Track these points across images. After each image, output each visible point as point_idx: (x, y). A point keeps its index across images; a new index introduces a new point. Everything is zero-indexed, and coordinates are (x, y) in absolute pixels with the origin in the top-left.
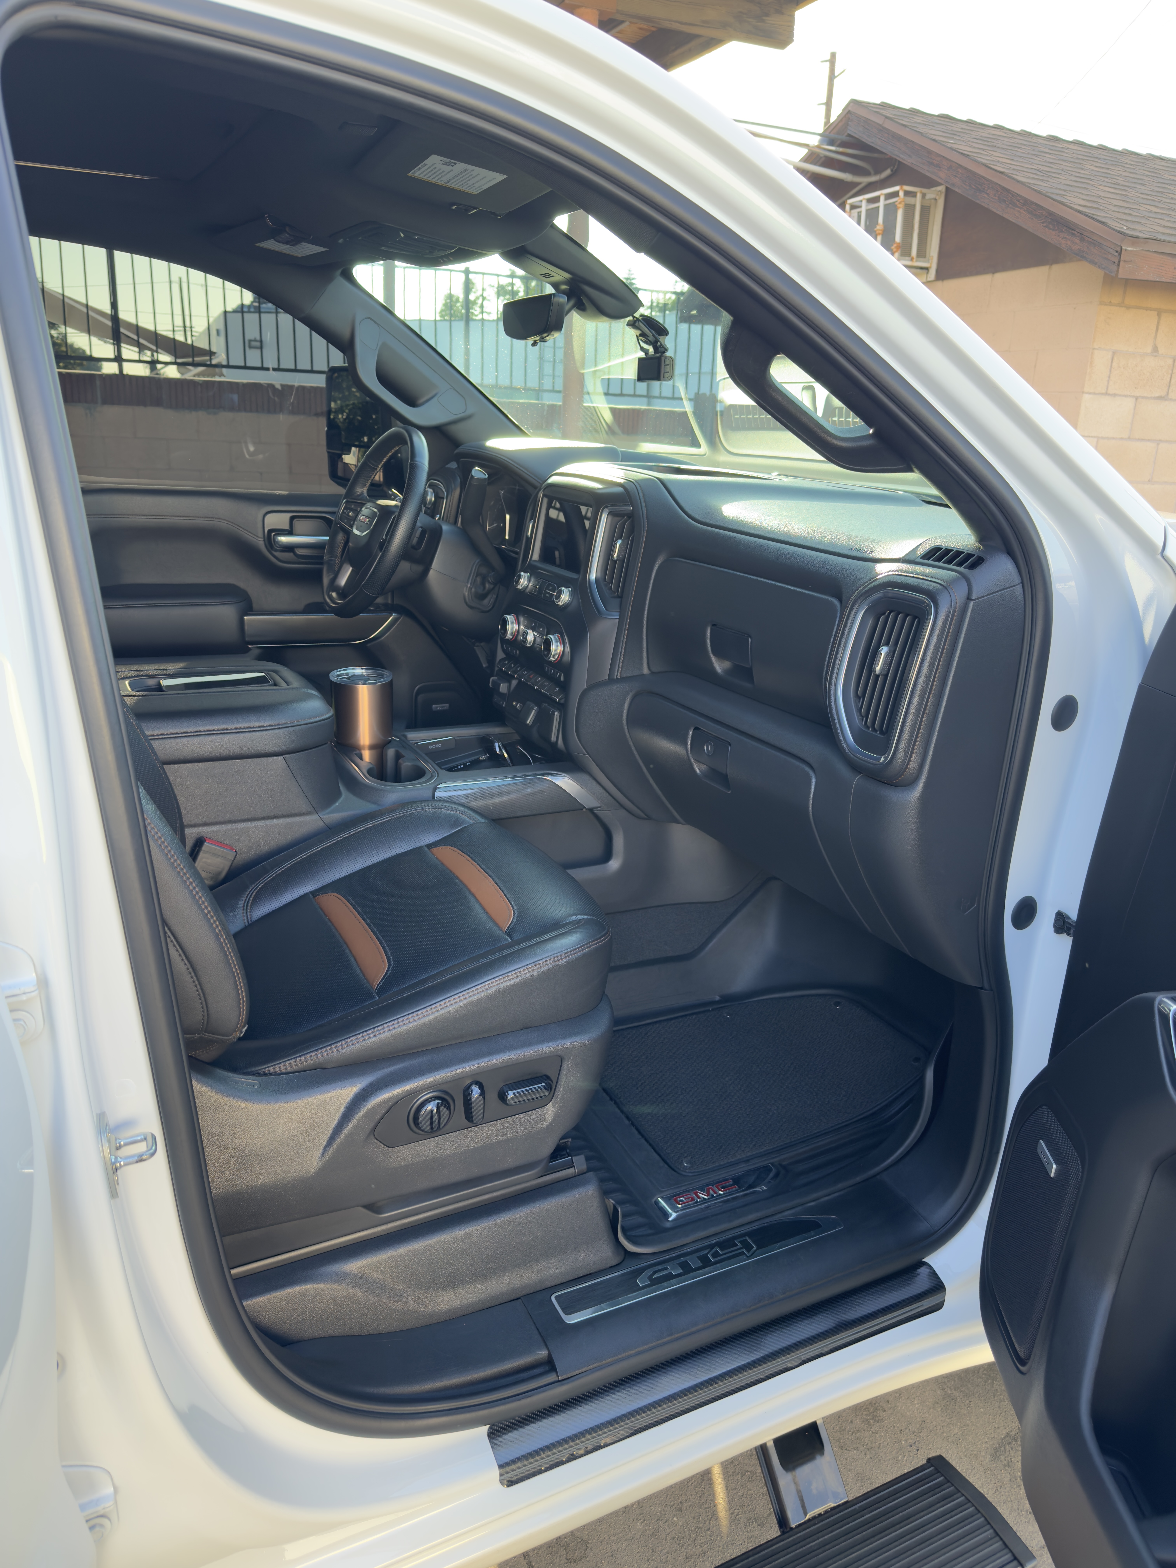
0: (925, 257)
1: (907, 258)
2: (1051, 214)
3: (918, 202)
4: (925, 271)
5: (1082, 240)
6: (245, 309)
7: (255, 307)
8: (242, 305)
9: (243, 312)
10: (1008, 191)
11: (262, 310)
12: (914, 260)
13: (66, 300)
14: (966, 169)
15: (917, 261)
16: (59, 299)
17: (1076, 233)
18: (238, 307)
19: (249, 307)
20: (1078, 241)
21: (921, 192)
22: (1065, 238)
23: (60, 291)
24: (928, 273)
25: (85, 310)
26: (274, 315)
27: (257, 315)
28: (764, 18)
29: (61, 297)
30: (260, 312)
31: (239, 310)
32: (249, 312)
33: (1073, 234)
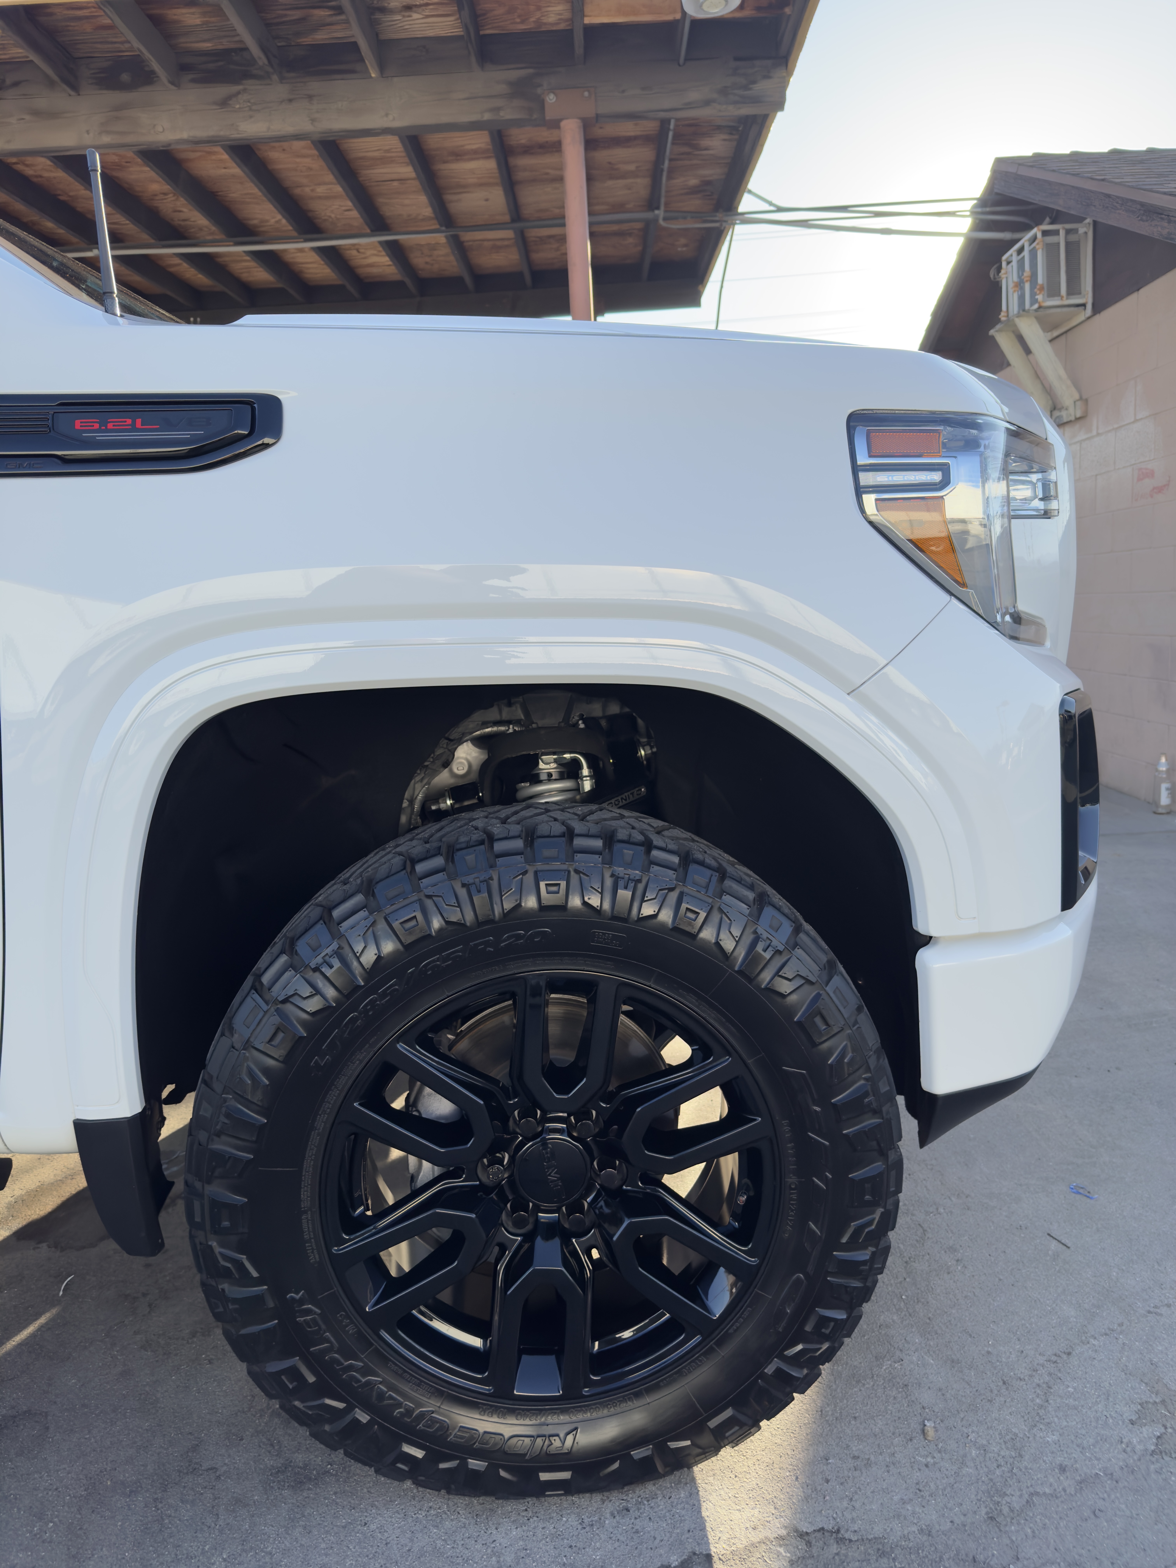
0: (1080, 293)
1: (1056, 298)
2: (1142, 204)
3: (1061, 239)
4: (1082, 308)
5: (1169, 222)
10: (1108, 196)
12: (1065, 298)
14: (1077, 188)
15: (1067, 299)
17: (1163, 216)
20: (1166, 224)
21: (1064, 228)
22: (1156, 225)
24: (1085, 309)
28: (751, 86)
33: (1162, 219)
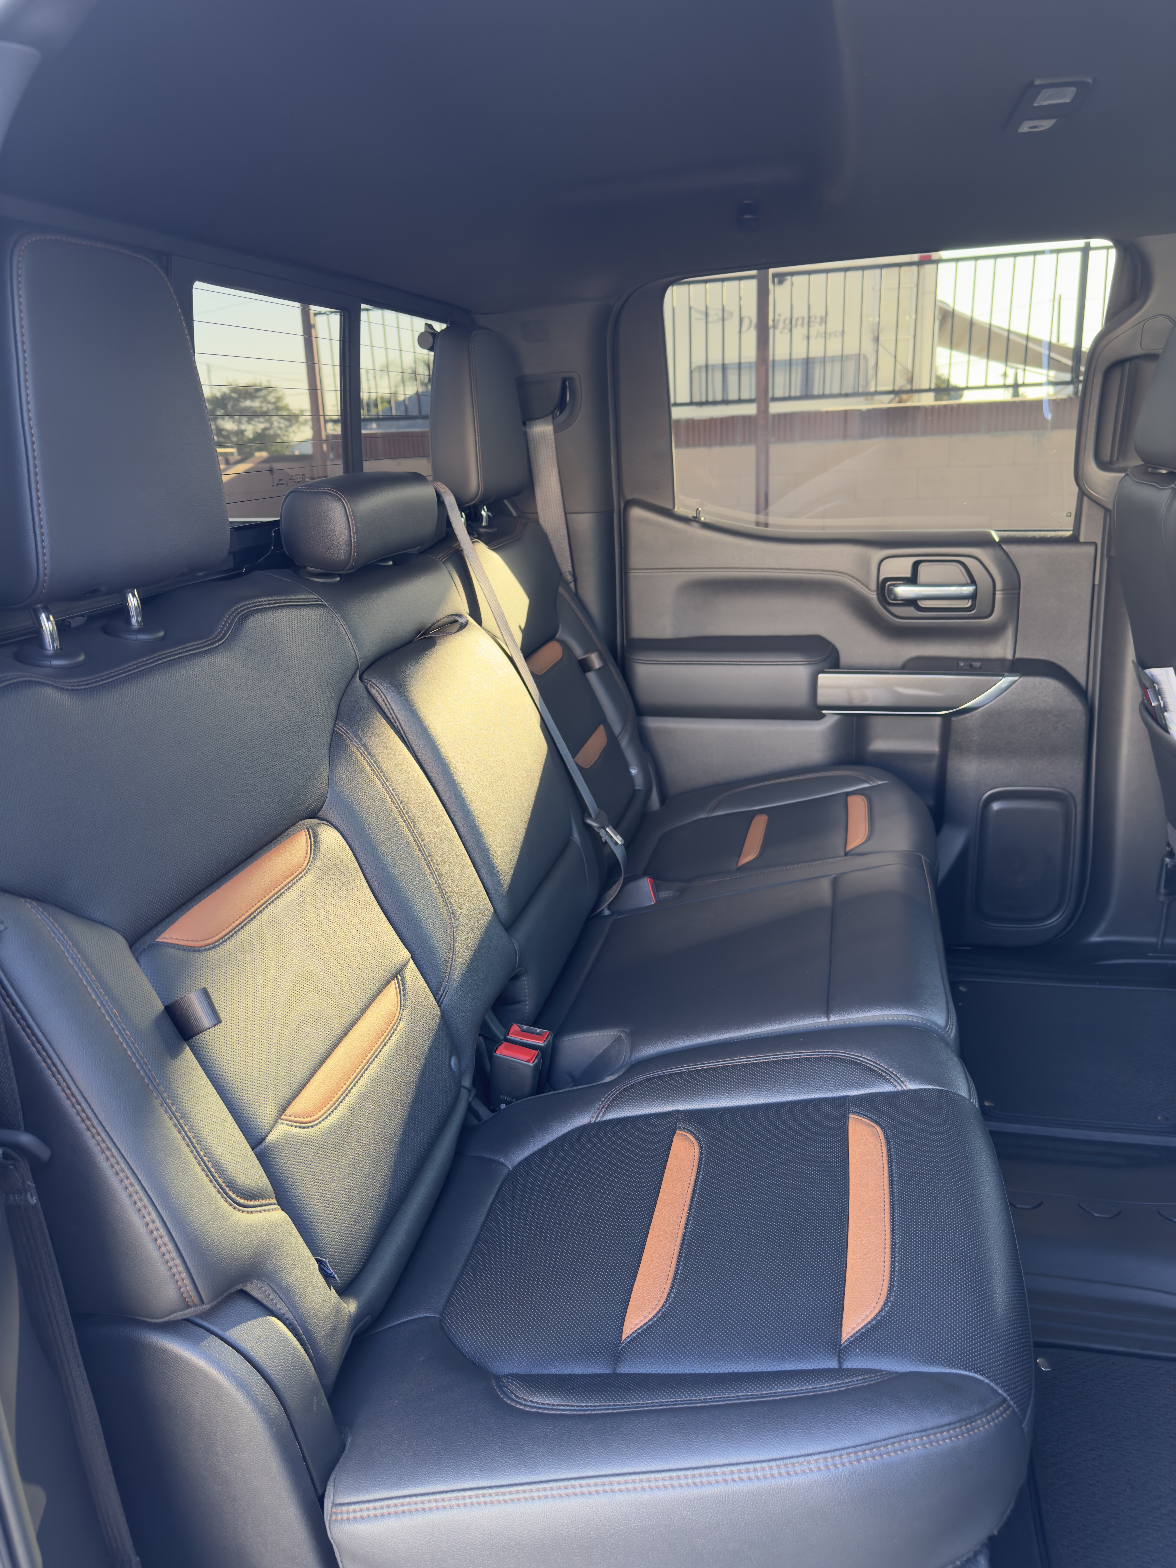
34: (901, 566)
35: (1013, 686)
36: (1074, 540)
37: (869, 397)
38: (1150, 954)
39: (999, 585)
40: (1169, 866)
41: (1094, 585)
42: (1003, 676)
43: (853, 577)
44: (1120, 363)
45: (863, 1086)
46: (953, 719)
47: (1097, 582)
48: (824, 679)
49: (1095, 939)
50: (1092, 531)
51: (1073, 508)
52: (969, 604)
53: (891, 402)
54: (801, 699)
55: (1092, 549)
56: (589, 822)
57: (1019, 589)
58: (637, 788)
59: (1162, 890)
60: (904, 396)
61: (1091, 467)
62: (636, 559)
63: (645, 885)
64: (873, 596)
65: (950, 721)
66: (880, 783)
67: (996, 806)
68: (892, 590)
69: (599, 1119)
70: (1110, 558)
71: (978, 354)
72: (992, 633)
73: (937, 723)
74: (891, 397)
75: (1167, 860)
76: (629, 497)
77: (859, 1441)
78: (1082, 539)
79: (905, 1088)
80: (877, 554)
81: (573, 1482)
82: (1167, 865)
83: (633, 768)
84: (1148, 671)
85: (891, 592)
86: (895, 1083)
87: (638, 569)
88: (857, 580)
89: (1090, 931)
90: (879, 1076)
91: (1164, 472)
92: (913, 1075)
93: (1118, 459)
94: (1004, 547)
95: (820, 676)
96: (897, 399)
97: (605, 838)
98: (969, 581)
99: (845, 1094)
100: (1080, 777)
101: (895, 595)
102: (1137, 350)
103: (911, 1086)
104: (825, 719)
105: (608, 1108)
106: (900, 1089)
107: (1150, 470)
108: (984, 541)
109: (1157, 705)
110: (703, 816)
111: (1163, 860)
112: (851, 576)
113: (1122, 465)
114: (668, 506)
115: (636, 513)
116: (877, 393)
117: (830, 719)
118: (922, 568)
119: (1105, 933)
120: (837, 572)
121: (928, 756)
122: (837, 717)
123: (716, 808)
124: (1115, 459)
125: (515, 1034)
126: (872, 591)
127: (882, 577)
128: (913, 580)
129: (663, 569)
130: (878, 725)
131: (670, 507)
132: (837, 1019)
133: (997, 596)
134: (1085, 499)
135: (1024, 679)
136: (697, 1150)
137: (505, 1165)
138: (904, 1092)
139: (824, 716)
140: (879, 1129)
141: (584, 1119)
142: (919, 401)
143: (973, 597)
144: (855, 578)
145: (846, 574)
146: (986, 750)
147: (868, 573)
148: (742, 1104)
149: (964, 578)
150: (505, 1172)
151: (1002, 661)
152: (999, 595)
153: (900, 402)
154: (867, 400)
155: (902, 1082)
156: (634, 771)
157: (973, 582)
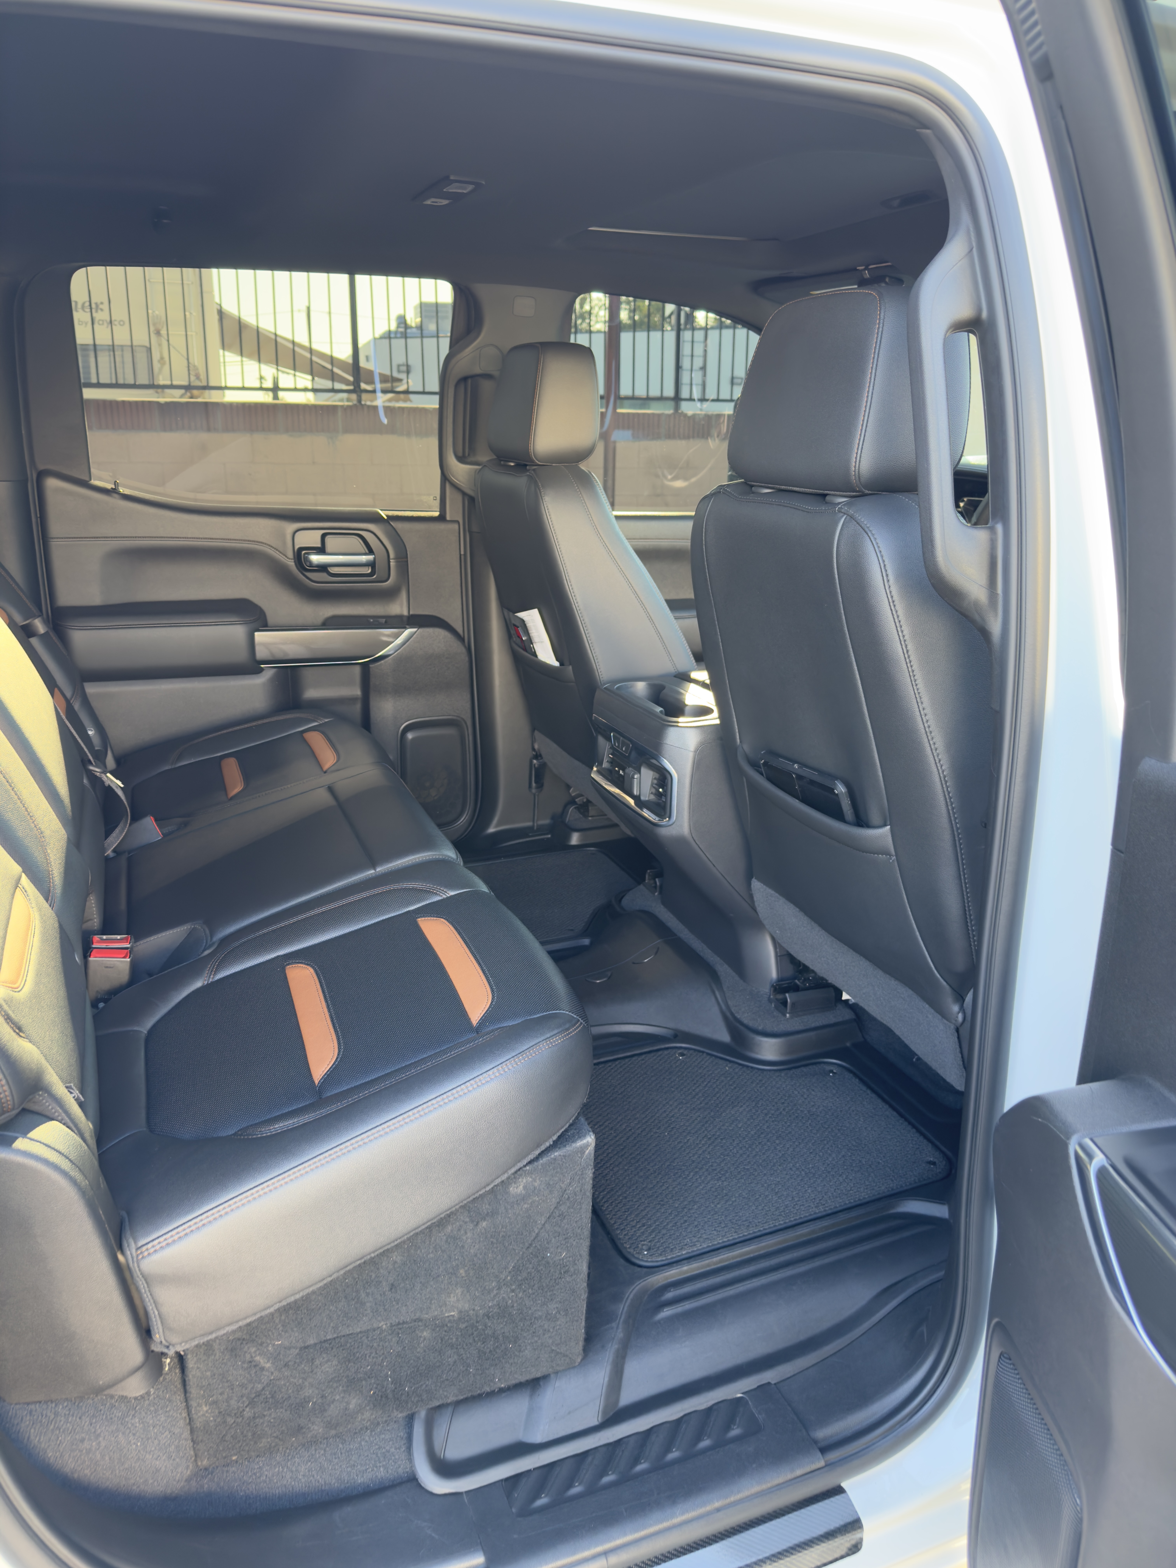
6: (392, 335)
7: (401, 333)
8: (390, 332)
9: (390, 338)
11: (408, 335)
13: (279, 339)
16: (270, 339)
18: (385, 334)
19: (396, 332)
23: (273, 330)
25: (291, 346)
26: (419, 340)
27: (403, 340)
29: (273, 337)
30: (406, 338)
31: (387, 335)
32: (396, 338)
34: (310, 538)
35: (414, 636)
36: (442, 518)
37: (159, 390)
38: (530, 834)
39: (392, 555)
40: (536, 766)
41: (460, 555)
42: (405, 628)
43: (271, 547)
44: (465, 379)
45: (419, 901)
46: (371, 666)
47: (462, 553)
48: (259, 636)
49: (491, 830)
50: (454, 511)
51: (437, 493)
52: (370, 571)
53: (182, 396)
54: (241, 656)
55: (456, 526)
56: (91, 768)
57: (407, 558)
58: (96, 748)
59: (534, 785)
60: (195, 392)
61: (452, 460)
62: (55, 528)
63: (149, 822)
64: (291, 564)
65: (369, 668)
66: (326, 720)
67: (410, 736)
68: (307, 557)
69: (211, 980)
70: (471, 533)
71: (250, 356)
72: (390, 594)
73: (357, 670)
74: (182, 391)
75: (535, 761)
76: (41, 467)
77: (514, 1054)
78: (448, 518)
79: (448, 896)
80: (291, 527)
81: (335, 1150)
82: (535, 765)
83: (89, 730)
84: (516, 614)
85: (307, 560)
86: (441, 894)
87: (57, 538)
88: (275, 549)
89: (487, 825)
90: (429, 893)
91: (512, 464)
92: (451, 887)
93: (469, 455)
94: (391, 523)
95: (256, 634)
96: (188, 394)
97: (107, 783)
98: (367, 552)
99: (408, 910)
100: (468, 706)
101: (310, 562)
102: (477, 370)
103: (452, 893)
104: (264, 672)
105: (217, 970)
106: (445, 897)
107: (502, 462)
108: (375, 518)
109: (527, 639)
110: (167, 768)
111: (531, 762)
112: (269, 545)
113: (472, 459)
114: (85, 477)
115: (52, 483)
116: (172, 387)
117: (268, 673)
118: (329, 540)
119: (497, 826)
120: (257, 542)
121: (352, 700)
122: (274, 671)
123: (179, 758)
124: (467, 454)
125: (98, 942)
126: (289, 559)
127: (297, 547)
128: (321, 550)
129: (87, 538)
130: (309, 675)
131: (87, 479)
132: (380, 869)
133: (391, 563)
134: (448, 486)
135: (421, 630)
136: (312, 970)
137: (141, 1032)
138: (448, 898)
139: (262, 670)
140: (442, 920)
141: (198, 984)
142: (210, 398)
143: (372, 565)
144: (273, 548)
145: (265, 544)
146: (400, 690)
147: (284, 543)
148: (331, 937)
149: (363, 548)
150: (143, 1036)
151: (400, 617)
152: (392, 563)
153: (191, 397)
154: (157, 392)
155: (446, 892)
156: (90, 733)
157: (371, 551)
